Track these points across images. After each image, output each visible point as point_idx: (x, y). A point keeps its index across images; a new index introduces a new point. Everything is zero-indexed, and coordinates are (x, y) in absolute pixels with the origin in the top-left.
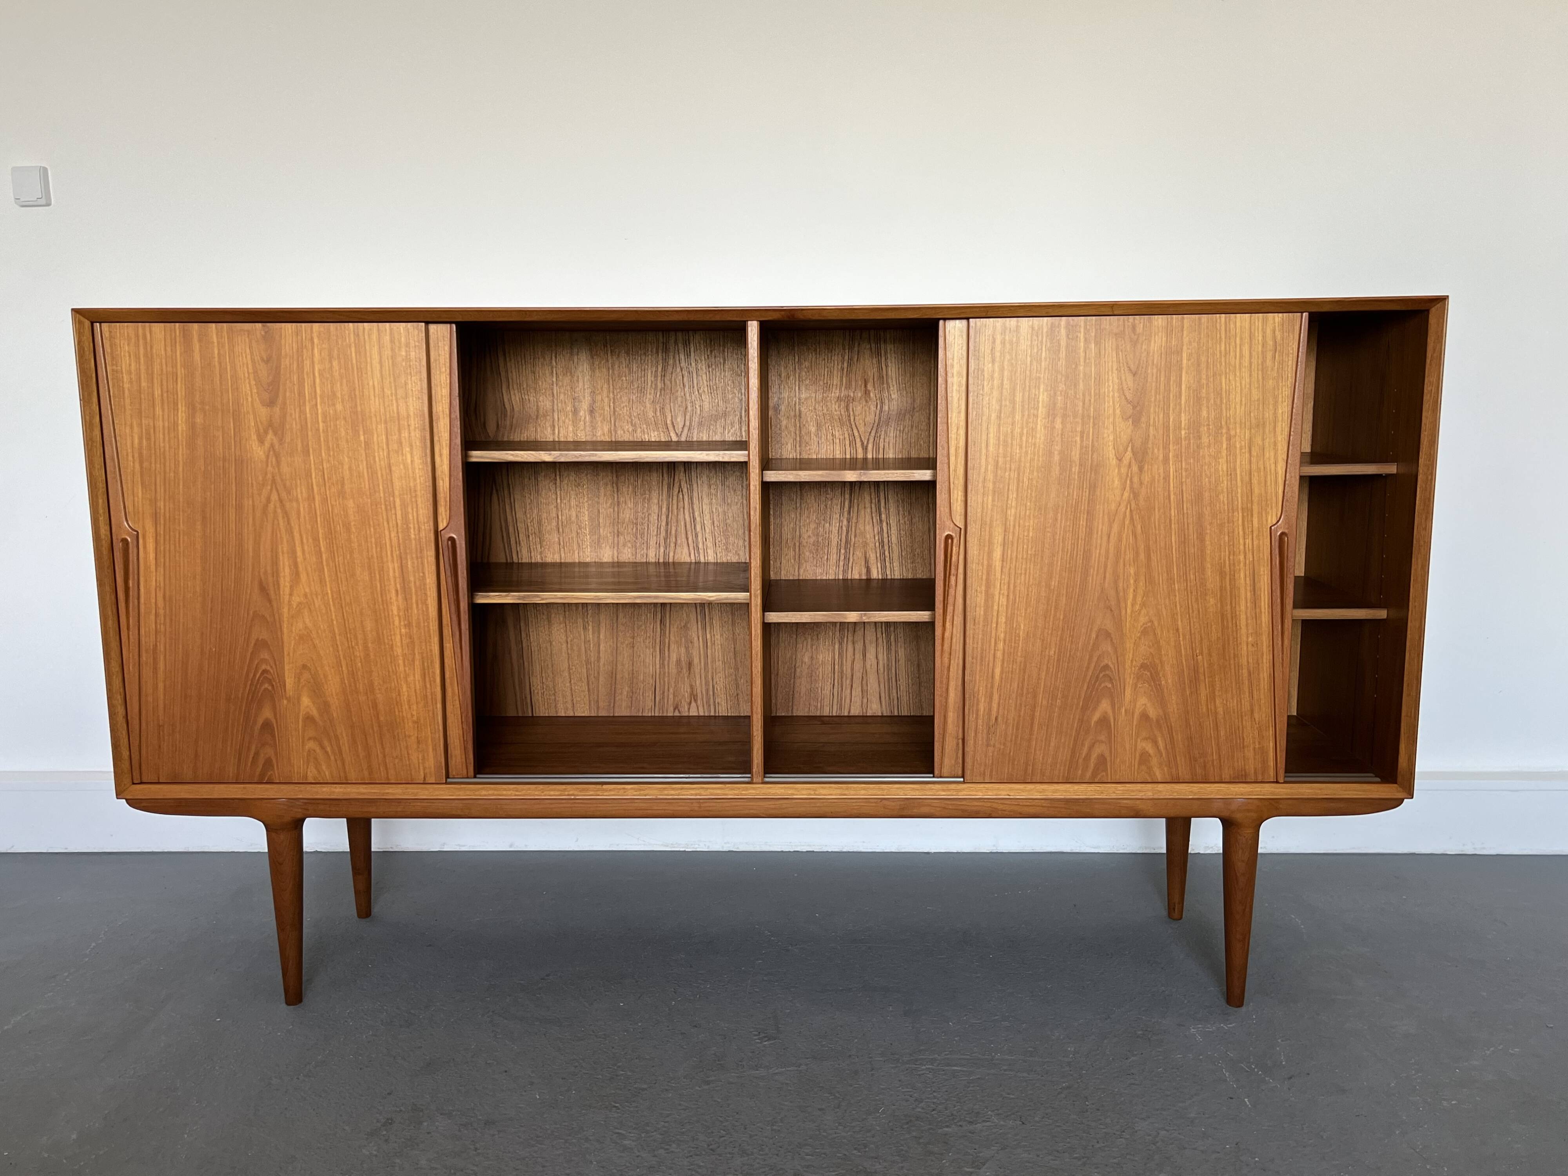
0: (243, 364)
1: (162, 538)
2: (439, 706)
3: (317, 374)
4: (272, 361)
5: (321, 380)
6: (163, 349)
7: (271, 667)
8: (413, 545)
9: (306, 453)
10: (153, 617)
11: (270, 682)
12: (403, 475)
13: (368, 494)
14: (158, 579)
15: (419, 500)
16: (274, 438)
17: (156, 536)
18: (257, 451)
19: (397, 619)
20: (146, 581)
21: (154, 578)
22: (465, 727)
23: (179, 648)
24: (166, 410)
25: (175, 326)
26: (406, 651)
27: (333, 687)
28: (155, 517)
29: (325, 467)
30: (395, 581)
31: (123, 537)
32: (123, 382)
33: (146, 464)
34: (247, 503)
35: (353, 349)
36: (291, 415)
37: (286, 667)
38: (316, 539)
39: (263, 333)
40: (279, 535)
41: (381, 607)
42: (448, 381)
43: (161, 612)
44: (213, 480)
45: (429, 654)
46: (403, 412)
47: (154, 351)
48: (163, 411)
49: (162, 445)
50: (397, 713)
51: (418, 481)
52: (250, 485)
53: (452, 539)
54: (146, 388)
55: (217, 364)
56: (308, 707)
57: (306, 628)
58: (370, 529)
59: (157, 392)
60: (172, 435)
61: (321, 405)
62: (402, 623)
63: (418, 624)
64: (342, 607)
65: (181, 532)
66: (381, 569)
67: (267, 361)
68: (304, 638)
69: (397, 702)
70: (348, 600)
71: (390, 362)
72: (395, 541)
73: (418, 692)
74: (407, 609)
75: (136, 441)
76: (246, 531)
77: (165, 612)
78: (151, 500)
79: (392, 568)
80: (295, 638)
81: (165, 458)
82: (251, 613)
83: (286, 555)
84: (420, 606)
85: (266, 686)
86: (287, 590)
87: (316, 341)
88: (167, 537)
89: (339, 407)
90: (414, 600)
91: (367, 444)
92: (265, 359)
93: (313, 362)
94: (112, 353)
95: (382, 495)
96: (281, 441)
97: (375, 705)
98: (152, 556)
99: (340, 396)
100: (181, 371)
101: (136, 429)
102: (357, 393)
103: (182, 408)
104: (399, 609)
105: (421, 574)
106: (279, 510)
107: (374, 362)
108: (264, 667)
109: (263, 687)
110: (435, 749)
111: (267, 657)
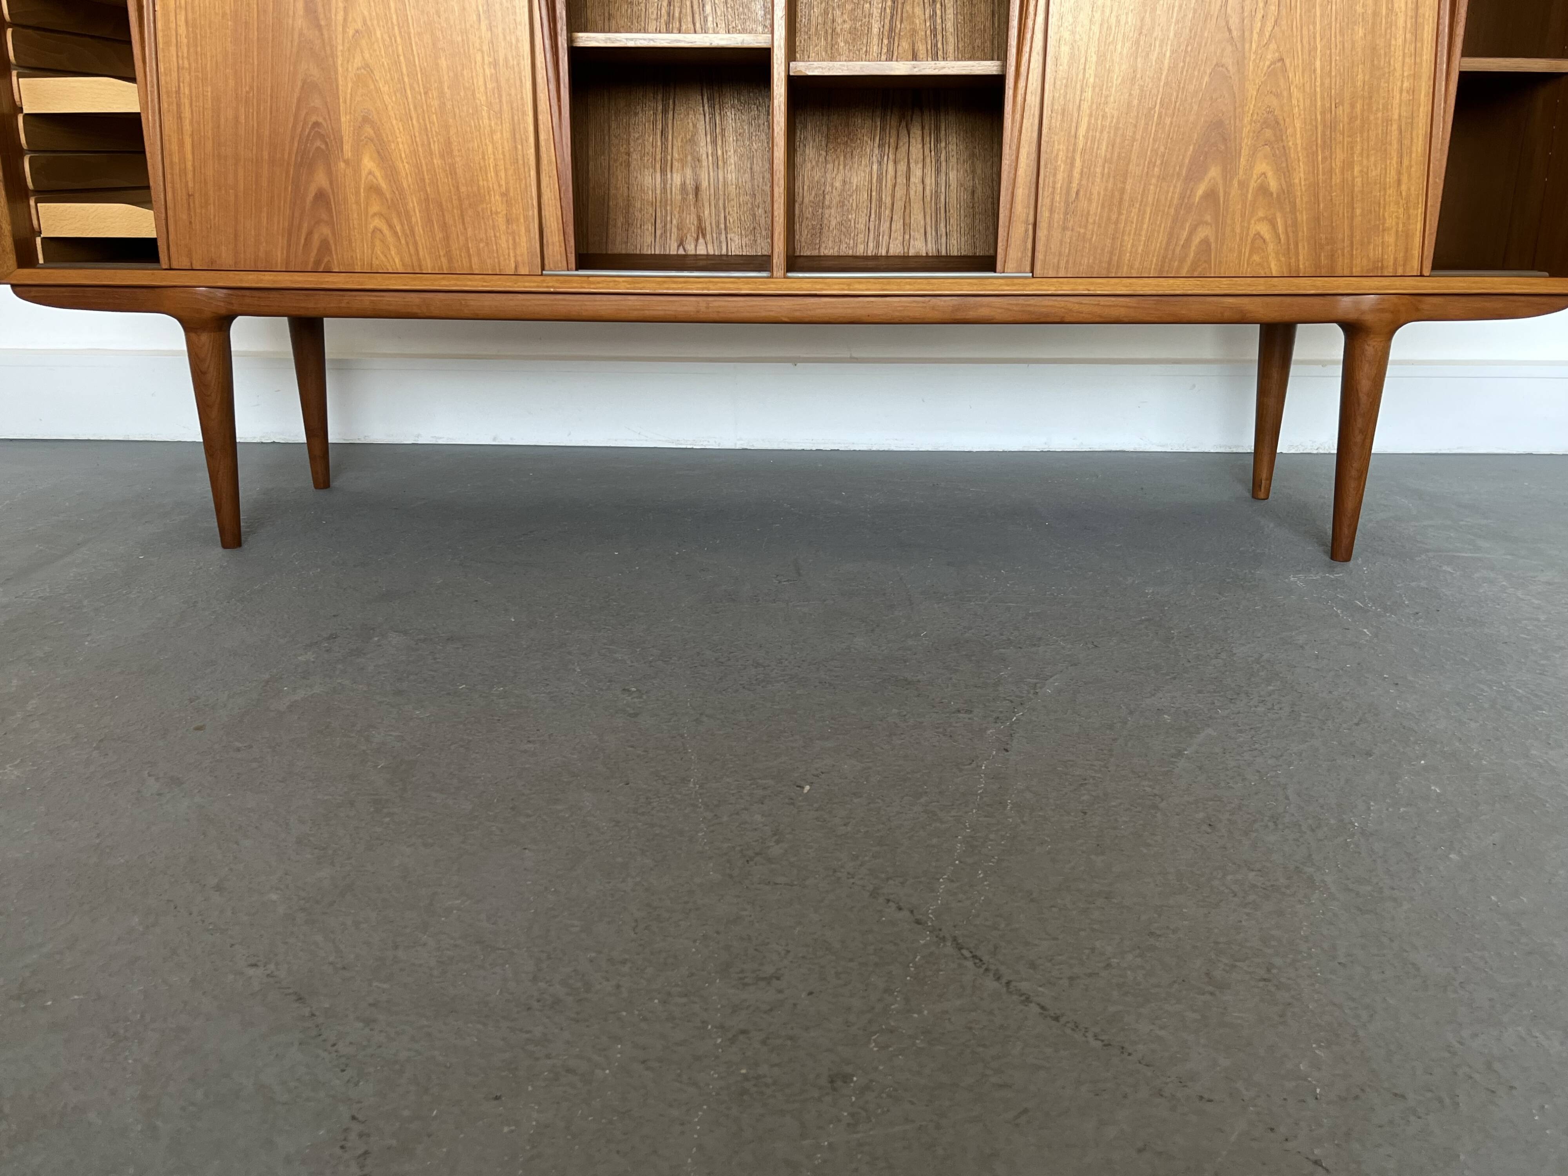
2: (533, 173)
7: (324, 118)
10: (173, 49)
11: (323, 138)
19: (479, 55)
22: (564, 205)
26: (491, 99)
27: (401, 147)
41: (460, 38)
56: (371, 172)
57: (366, 64)
63: (506, 61)
68: (363, 80)
73: (507, 153)
74: (493, 41)
80: (352, 78)
84: (509, 37)
85: (318, 143)
86: (341, 16)
90: (501, 29)
97: (454, 173)
104: (482, 41)
108: (314, 118)
109: (314, 147)
110: (528, 230)
111: (318, 105)
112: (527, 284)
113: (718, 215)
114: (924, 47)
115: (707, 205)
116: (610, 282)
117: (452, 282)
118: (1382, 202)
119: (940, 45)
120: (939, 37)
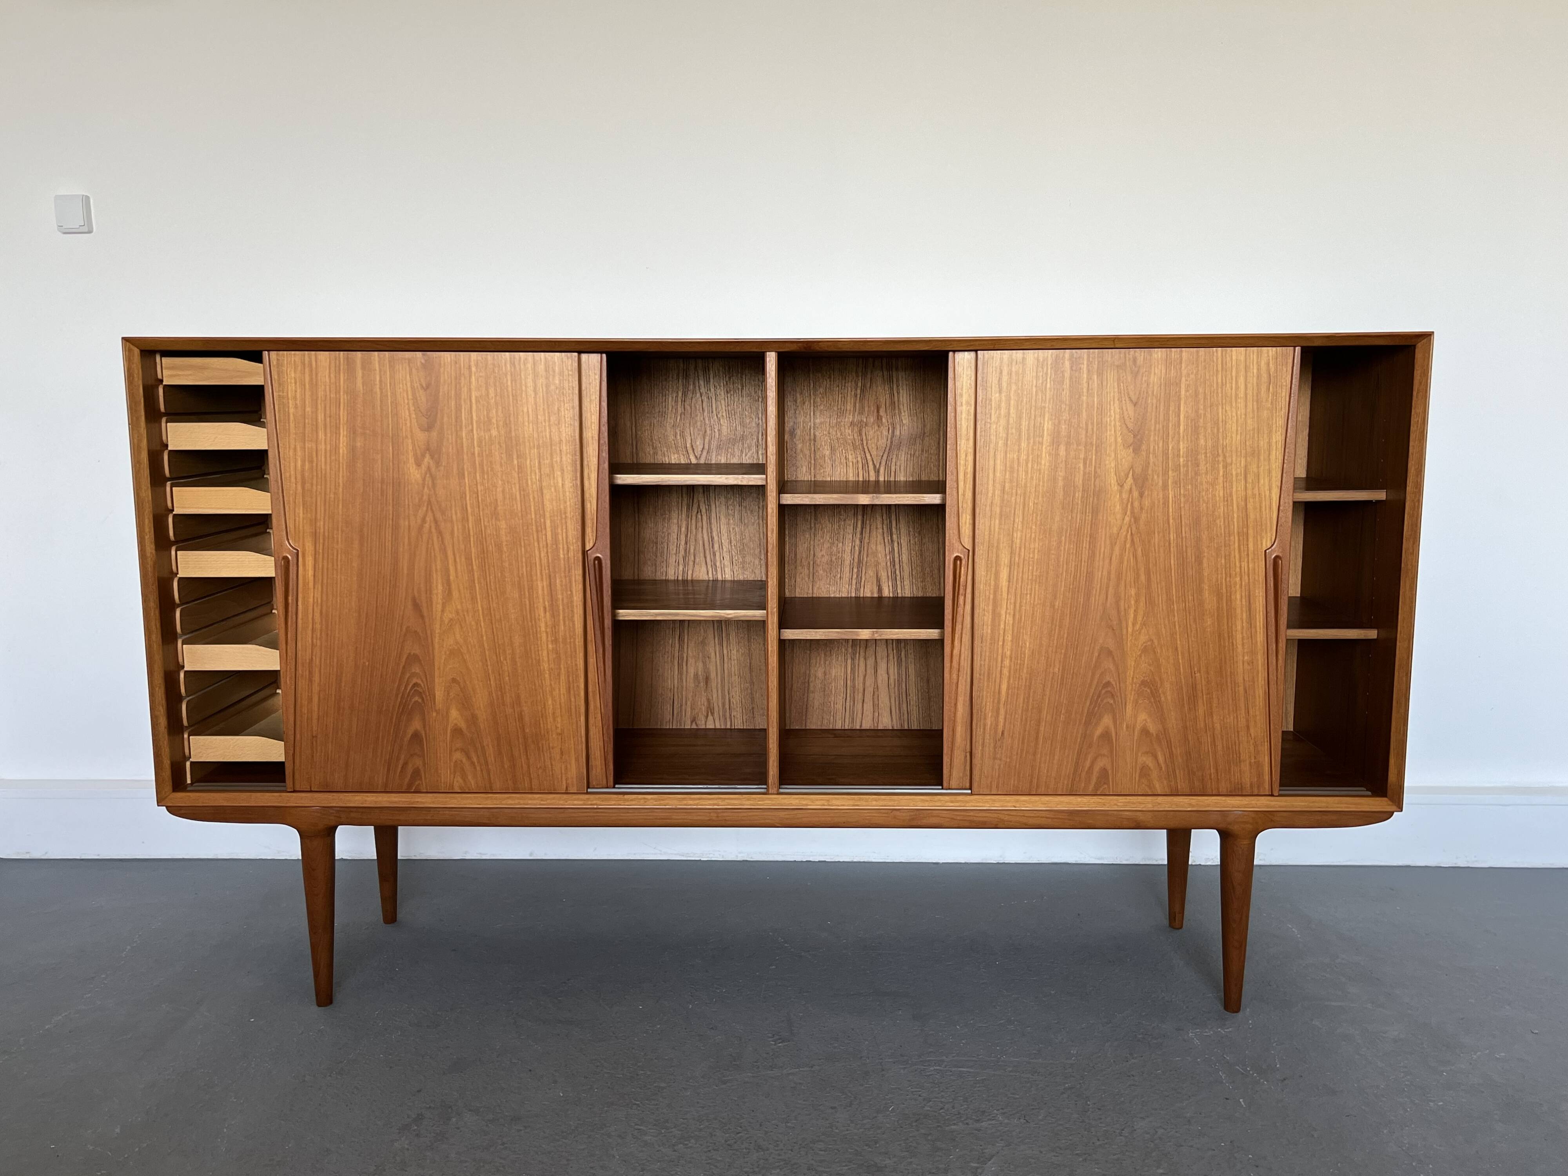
0: (403, 390)
1: (321, 556)
2: (583, 718)
3: (474, 401)
4: (431, 387)
5: (477, 407)
6: (327, 376)
7: (422, 681)
8: (562, 566)
9: (461, 475)
10: (310, 632)
11: (420, 694)
12: (554, 498)
13: (520, 515)
14: (316, 595)
15: (569, 522)
16: (431, 462)
17: (315, 554)
18: (414, 474)
19: (544, 635)
20: (304, 598)
21: (312, 594)
22: (606, 739)
23: (333, 662)
24: (329, 435)
25: (339, 355)
26: (552, 666)
27: (481, 701)
28: (315, 535)
29: (479, 489)
30: (544, 599)
31: (284, 555)
32: (288, 407)
33: (308, 486)
34: (403, 523)
35: (509, 378)
36: (448, 440)
37: (437, 680)
38: (469, 559)
39: (423, 361)
40: (433, 554)
41: (530, 624)
42: (598, 409)
43: (318, 626)
44: (371, 500)
45: (574, 669)
46: (556, 439)
47: (319, 378)
48: (326, 435)
49: (323, 467)
50: (542, 725)
51: (568, 503)
52: (407, 506)
53: (598, 558)
54: (310, 413)
55: (378, 390)
56: (456, 719)
57: (457, 643)
58: (521, 549)
59: (321, 417)
60: (333, 458)
61: (477, 431)
62: (549, 639)
63: (565, 639)
64: (492, 623)
65: (339, 552)
66: (531, 588)
67: (426, 388)
68: (454, 653)
69: (542, 715)
70: (498, 617)
71: (545, 390)
72: (544, 561)
73: (563, 705)
74: (555, 625)
75: (299, 463)
76: (401, 549)
77: (321, 627)
78: (311, 520)
79: (541, 586)
80: (445, 653)
81: (326, 480)
82: (404, 629)
83: (439, 574)
84: (567, 623)
85: (417, 698)
86: (440, 607)
87: (474, 369)
88: (326, 555)
89: (494, 433)
90: (561, 618)
91: (519, 467)
92: (424, 386)
93: (470, 390)
94: (279, 380)
95: (533, 516)
96: (438, 464)
97: (521, 717)
98: (310, 572)
99: (495, 422)
100: (343, 398)
101: (299, 453)
102: (512, 419)
103: (343, 432)
104: (546, 626)
105: (569, 593)
106: (433, 530)
107: (528, 390)
108: (415, 680)
109: (413, 700)
110: (577, 760)
111: (418, 671)
112: (576, 802)
113: (723, 697)
114: (886, 574)
115: (714, 691)
116: (641, 799)
117: (517, 801)
118: (1237, 742)
119: (898, 572)
120: (897, 567)
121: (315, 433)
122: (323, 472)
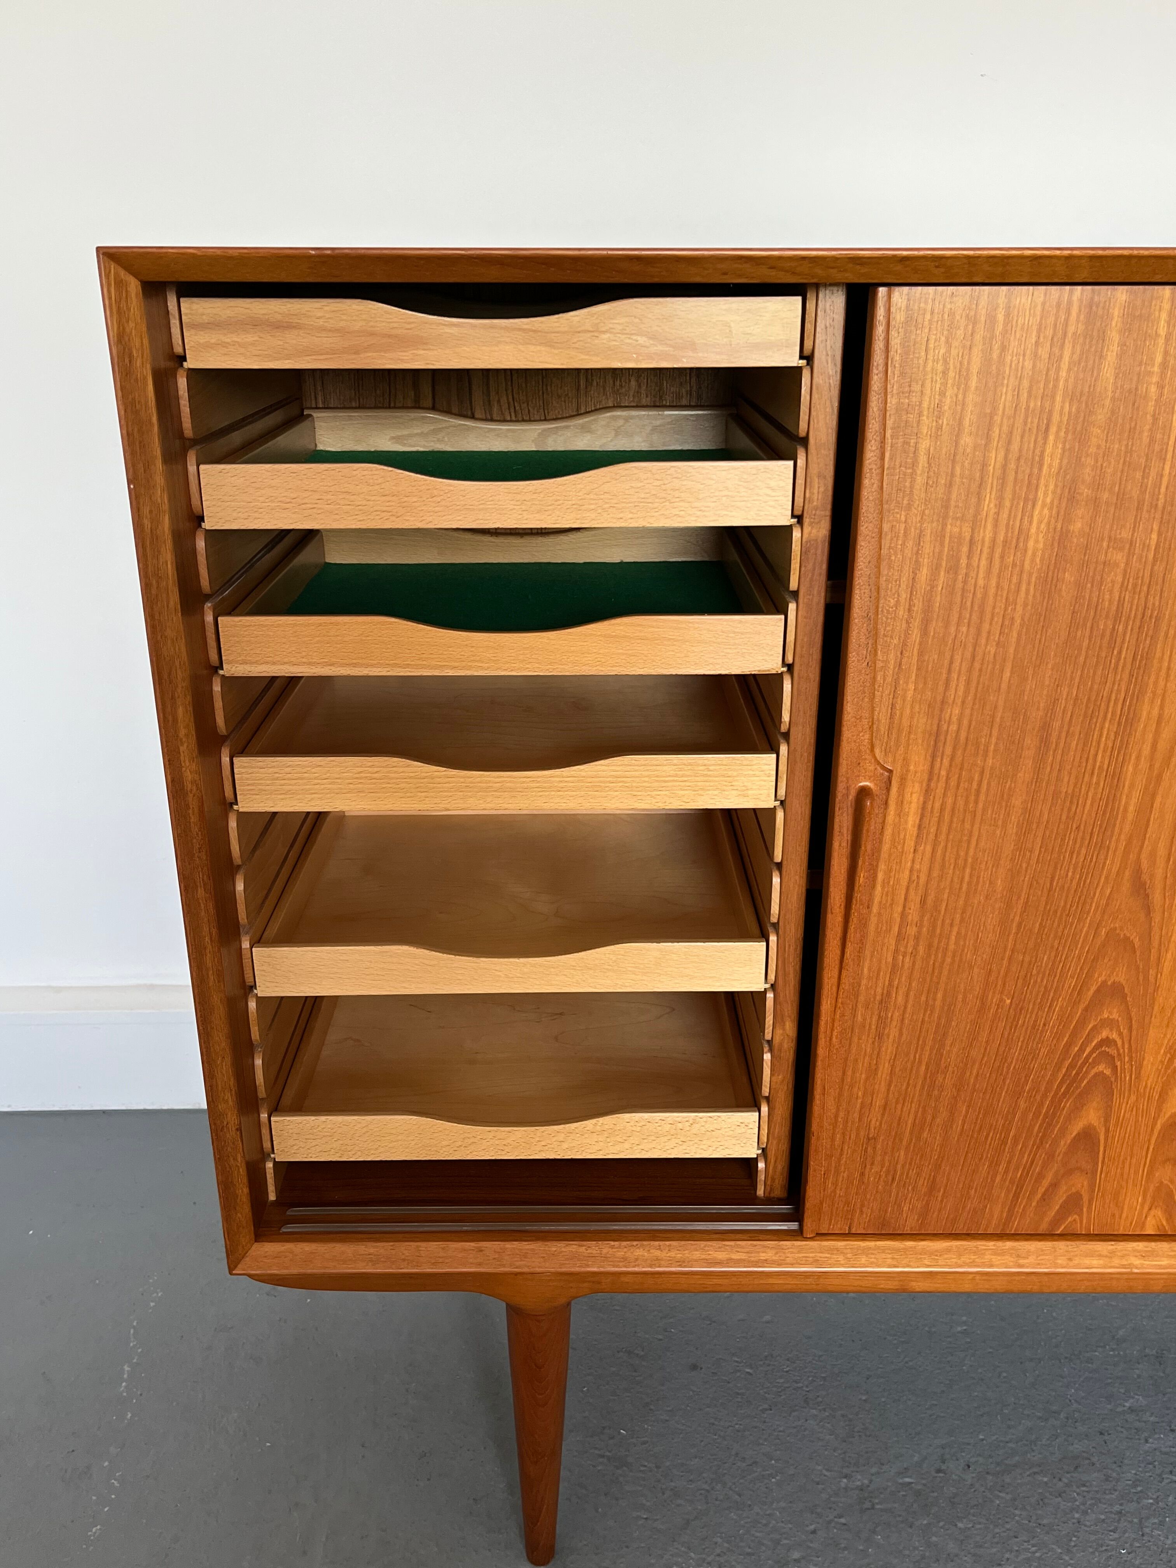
1: (942, 784)
6: (1029, 355)
7: (1120, 1034)
11: (1111, 1060)
14: (917, 866)
17: (930, 780)
20: (889, 872)
21: (909, 864)
23: (935, 1000)
24: (1010, 503)
25: (1070, 293)
28: (936, 737)
31: (860, 782)
32: (918, 435)
33: (935, 626)
37: (1152, 1033)
43: (912, 931)
44: (1081, 660)
47: (1010, 358)
48: (1000, 506)
49: (981, 582)
54: (970, 450)
55: (1153, 389)
59: (995, 460)
60: (1009, 560)
65: (987, 773)
75: (924, 573)
76: (1131, 768)
77: (919, 932)
78: (931, 704)
81: (982, 612)
82: (1103, 934)
85: (1102, 1068)
88: (954, 782)
94: (905, 364)
98: (912, 821)
100: (1061, 410)
101: (928, 549)
103: (1045, 496)
109: (1094, 1071)
111: (1115, 1016)
121: (974, 500)
122: (979, 595)
